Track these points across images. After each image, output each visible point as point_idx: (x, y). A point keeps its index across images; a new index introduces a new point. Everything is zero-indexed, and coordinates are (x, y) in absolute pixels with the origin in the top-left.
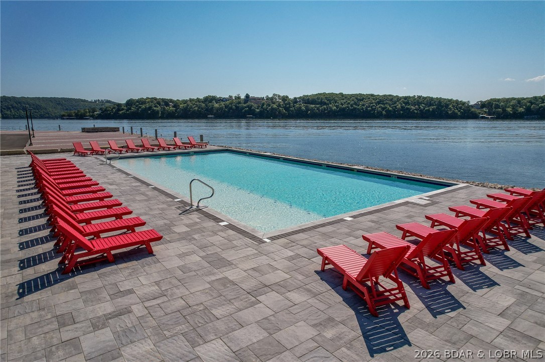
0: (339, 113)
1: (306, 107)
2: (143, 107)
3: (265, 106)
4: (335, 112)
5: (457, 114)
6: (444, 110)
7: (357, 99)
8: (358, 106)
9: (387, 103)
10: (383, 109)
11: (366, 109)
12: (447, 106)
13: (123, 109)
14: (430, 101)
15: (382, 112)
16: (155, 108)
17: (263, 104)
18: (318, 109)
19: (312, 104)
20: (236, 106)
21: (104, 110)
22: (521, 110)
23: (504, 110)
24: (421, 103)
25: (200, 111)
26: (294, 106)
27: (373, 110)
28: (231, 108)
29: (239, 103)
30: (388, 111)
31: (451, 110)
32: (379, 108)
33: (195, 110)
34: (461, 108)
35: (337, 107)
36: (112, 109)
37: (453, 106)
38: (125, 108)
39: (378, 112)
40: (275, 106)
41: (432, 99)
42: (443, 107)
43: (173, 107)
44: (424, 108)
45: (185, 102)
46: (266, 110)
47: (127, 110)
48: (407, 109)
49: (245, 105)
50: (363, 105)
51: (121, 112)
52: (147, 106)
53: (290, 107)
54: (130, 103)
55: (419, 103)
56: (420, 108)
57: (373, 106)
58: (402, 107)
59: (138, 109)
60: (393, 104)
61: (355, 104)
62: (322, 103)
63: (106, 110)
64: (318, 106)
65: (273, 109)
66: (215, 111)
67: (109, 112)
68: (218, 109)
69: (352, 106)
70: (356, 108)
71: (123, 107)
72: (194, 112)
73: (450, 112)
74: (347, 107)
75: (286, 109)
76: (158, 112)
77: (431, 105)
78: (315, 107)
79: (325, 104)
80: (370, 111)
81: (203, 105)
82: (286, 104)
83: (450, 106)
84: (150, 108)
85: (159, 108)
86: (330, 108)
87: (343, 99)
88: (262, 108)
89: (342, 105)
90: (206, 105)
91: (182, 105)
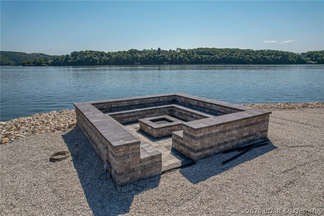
0: (222, 61)
1: (201, 57)
2: (86, 57)
3: (174, 56)
4: (219, 60)
5: (294, 61)
6: (286, 59)
7: (231, 51)
8: (233, 56)
9: (251, 54)
10: (250, 58)
11: (239, 58)
12: (287, 56)
13: (71, 59)
14: (277, 53)
15: (249, 60)
16: (94, 58)
17: (172, 55)
18: (209, 58)
19: (205, 55)
20: (154, 56)
21: (56, 59)
23: (322, 58)
25: (129, 60)
26: (193, 56)
27: (244, 58)
28: (151, 58)
29: (155, 54)
30: (253, 59)
31: (290, 58)
32: (247, 57)
33: (125, 59)
34: (295, 57)
35: (220, 56)
36: (62, 59)
37: (291, 56)
38: (72, 58)
40: (182, 56)
41: (278, 52)
42: (285, 57)
43: (107, 57)
44: (275, 58)
45: (116, 53)
46: (176, 59)
47: (74, 60)
48: (264, 58)
49: (159, 56)
50: (236, 55)
51: (69, 61)
52: (89, 56)
54: (74, 54)
55: (271, 55)
56: (272, 57)
57: (243, 56)
58: (261, 57)
59: (82, 59)
60: (255, 55)
61: (231, 55)
62: (210, 54)
63: (57, 60)
64: (208, 56)
66: (139, 60)
67: (60, 61)
68: (141, 58)
69: (229, 56)
70: (232, 58)
71: (70, 57)
72: (124, 60)
73: (290, 60)
74: (226, 57)
75: (189, 58)
76: (97, 61)
77: (278, 55)
78: (207, 57)
79: (212, 55)
80: (242, 59)
81: (130, 56)
82: (188, 55)
83: (289, 56)
84: (91, 58)
85: (97, 58)
86: (216, 57)
88: (172, 57)
89: (222, 55)
90: (132, 56)
91: (114, 56)
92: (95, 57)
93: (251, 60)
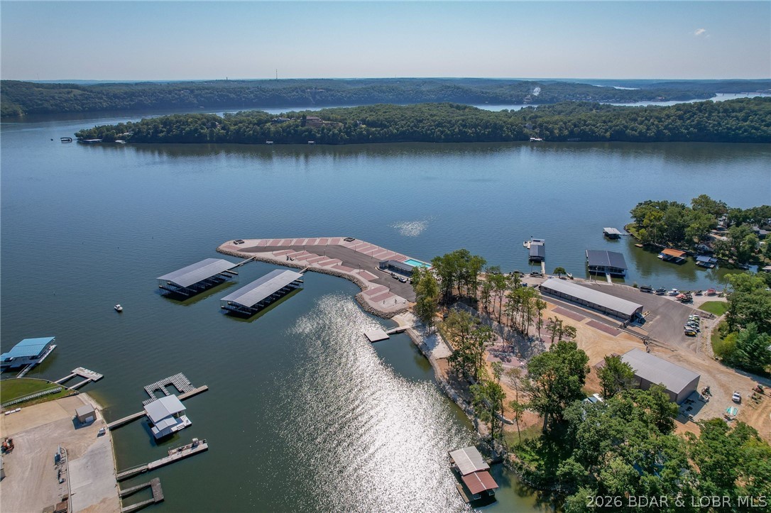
0: (400, 137)
1: (368, 131)
2: (187, 129)
3: (326, 131)
4: (396, 135)
6: (499, 133)
7: (416, 119)
8: (418, 128)
9: (445, 126)
10: (442, 132)
11: (426, 133)
12: (501, 128)
13: (162, 131)
14: (486, 124)
15: (441, 136)
16: (202, 131)
17: (323, 129)
18: (379, 133)
19: (374, 127)
20: (294, 130)
21: (138, 131)
22: (566, 132)
23: (552, 132)
24: (478, 125)
25: (257, 136)
26: (354, 130)
27: (433, 133)
28: (289, 132)
29: (298, 126)
30: (447, 135)
31: (506, 132)
32: (437, 131)
33: (250, 134)
34: (514, 130)
35: (397, 129)
37: (507, 128)
38: (164, 129)
39: (437, 136)
40: (336, 132)
41: (488, 121)
42: (497, 129)
43: (223, 128)
44: (480, 131)
45: (236, 124)
46: (327, 135)
47: (168, 133)
48: (464, 131)
49: (303, 129)
50: (423, 127)
51: (161, 135)
52: (192, 127)
53: (351, 131)
55: (476, 127)
56: (476, 131)
57: (433, 129)
58: (459, 130)
59: (181, 131)
60: (451, 127)
61: (415, 126)
62: (382, 126)
64: (379, 129)
65: (334, 134)
66: (273, 136)
67: (144, 134)
68: (275, 132)
69: (412, 128)
70: (416, 131)
72: (249, 136)
73: (504, 135)
74: (408, 130)
75: (347, 133)
76: (206, 136)
77: (487, 127)
78: (376, 131)
79: (386, 126)
80: (430, 134)
81: (258, 128)
82: (347, 128)
83: (505, 129)
84: (196, 130)
85: (205, 131)
86: (391, 132)
87: (403, 120)
88: (322, 133)
89: (402, 127)
90: (261, 128)
91: (232, 128)
92: (202, 129)
93: (443, 137)
